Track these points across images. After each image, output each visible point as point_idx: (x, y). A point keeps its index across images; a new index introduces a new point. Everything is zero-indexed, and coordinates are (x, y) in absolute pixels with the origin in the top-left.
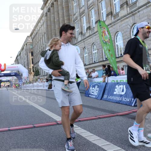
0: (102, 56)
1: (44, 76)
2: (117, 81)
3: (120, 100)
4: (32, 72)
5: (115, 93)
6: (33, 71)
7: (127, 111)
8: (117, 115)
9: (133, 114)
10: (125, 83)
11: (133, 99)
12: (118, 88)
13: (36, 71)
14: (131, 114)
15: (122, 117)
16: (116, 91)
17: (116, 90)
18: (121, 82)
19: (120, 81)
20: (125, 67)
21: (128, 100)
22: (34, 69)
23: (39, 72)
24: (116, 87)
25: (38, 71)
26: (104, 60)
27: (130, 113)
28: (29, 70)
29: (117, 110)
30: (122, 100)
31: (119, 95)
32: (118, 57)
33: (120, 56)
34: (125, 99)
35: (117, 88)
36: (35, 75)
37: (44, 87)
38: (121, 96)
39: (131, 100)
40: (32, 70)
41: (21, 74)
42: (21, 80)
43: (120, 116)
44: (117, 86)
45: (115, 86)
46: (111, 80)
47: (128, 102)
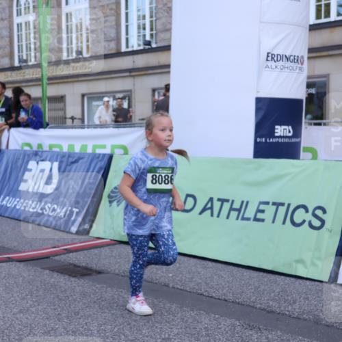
0: (7, 50)
2: (40, 146)
3: (37, 212)
5: (23, 187)
7: (49, 246)
8: (10, 260)
9: (63, 257)
10: (57, 156)
11: (75, 210)
12: (33, 172)
14: (56, 258)
15: (21, 265)
16: (26, 181)
17: (27, 175)
18: (54, 149)
19: (51, 147)
20: (88, 98)
21: (62, 214)
24: (29, 166)
26: (17, 64)
27: (56, 254)
29: (16, 244)
30: (43, 213)
31: (37, 193)
32: (67, 62)
33: (74, 55)
34: (54, 210)
35: (30, 170)
38: (42, 197)
39: (72, 212)
43: (18, 264)
44: (32, 164)
45: (27, 163)
46: (20, 142)
47: (60, 218)
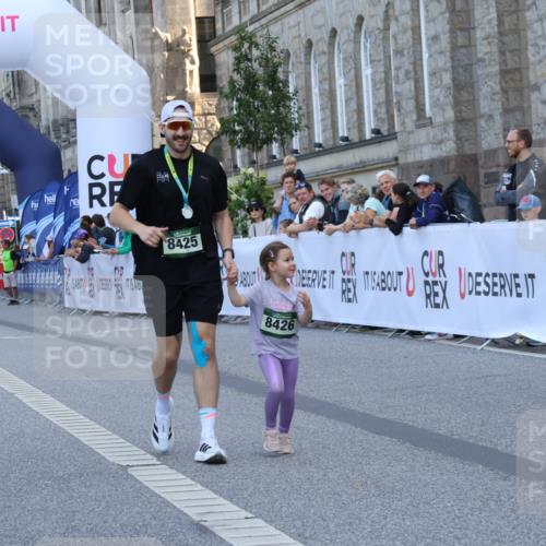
1: (348, 144)
4: (194, 86)
6: (208, 83)
13: (251, 81)
22: (225, 59)
23: (282, 97)
25: (273, 80)
28: (150, 70)
36: (227, 128)
37: (348, 294)
40: (193, 68)
41: (46, 117)
42: (51, 199)
